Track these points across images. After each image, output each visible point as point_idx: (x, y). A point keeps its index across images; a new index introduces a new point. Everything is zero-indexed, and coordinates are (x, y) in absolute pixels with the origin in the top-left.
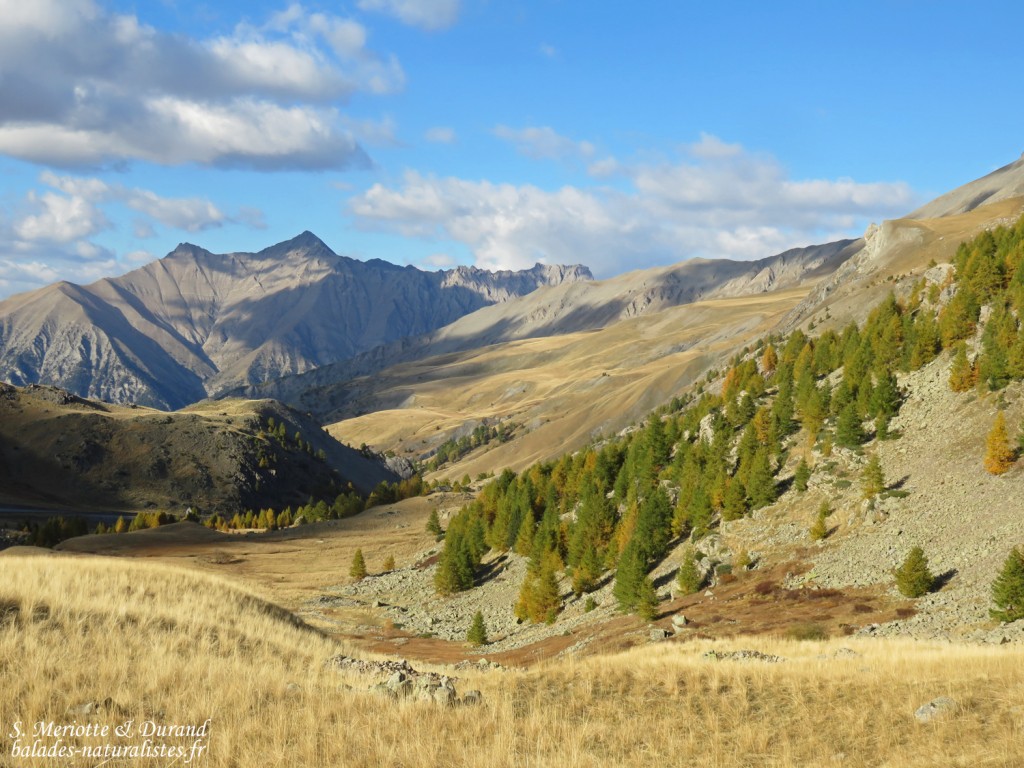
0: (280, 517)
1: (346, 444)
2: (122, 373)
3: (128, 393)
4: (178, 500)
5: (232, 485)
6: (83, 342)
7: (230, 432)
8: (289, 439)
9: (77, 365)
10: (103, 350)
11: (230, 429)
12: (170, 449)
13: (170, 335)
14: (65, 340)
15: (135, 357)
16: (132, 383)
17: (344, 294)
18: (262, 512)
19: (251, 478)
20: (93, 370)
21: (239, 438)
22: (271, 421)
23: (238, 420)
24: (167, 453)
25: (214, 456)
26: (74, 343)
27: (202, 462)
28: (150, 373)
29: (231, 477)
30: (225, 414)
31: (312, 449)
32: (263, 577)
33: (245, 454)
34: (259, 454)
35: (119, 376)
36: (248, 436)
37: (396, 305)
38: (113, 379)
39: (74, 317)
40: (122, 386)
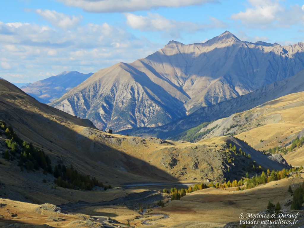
0: (239, 182)
1: (257, 150)
2: (149, 102)
3: (152, 111)
4: (203, 177)
5: (220, 170)
6: (131, 90)
7: (217, 151)
8: (237, 151)
9: (129, 99)
10: (140, 93)
11: (217, 149)
12: (198, 158)
13: (169, 84)
14: (124, 89)
15: (154, 95)
16: (154, 106)
17: (245, 59)
18: (233, 181)
19: (226, 167)
20: (136, 102)
21: (220, 153)
22: (230, 145)
23: (219, 145)
24: (197, 160)
25: (213, 160)
26: (127, 90)
27: (209, 162)
28: (161, 102)
29: (219, 167)
30: (214, 143)
31: (246, 154)
32: (244, 209)
33: (223, 158)
34: (228, 158)
35: (148, 103)
36: (223, 151)
37: (270, 63)
38: (145, 105)
39: (127, 78)
40: (150, 108)
